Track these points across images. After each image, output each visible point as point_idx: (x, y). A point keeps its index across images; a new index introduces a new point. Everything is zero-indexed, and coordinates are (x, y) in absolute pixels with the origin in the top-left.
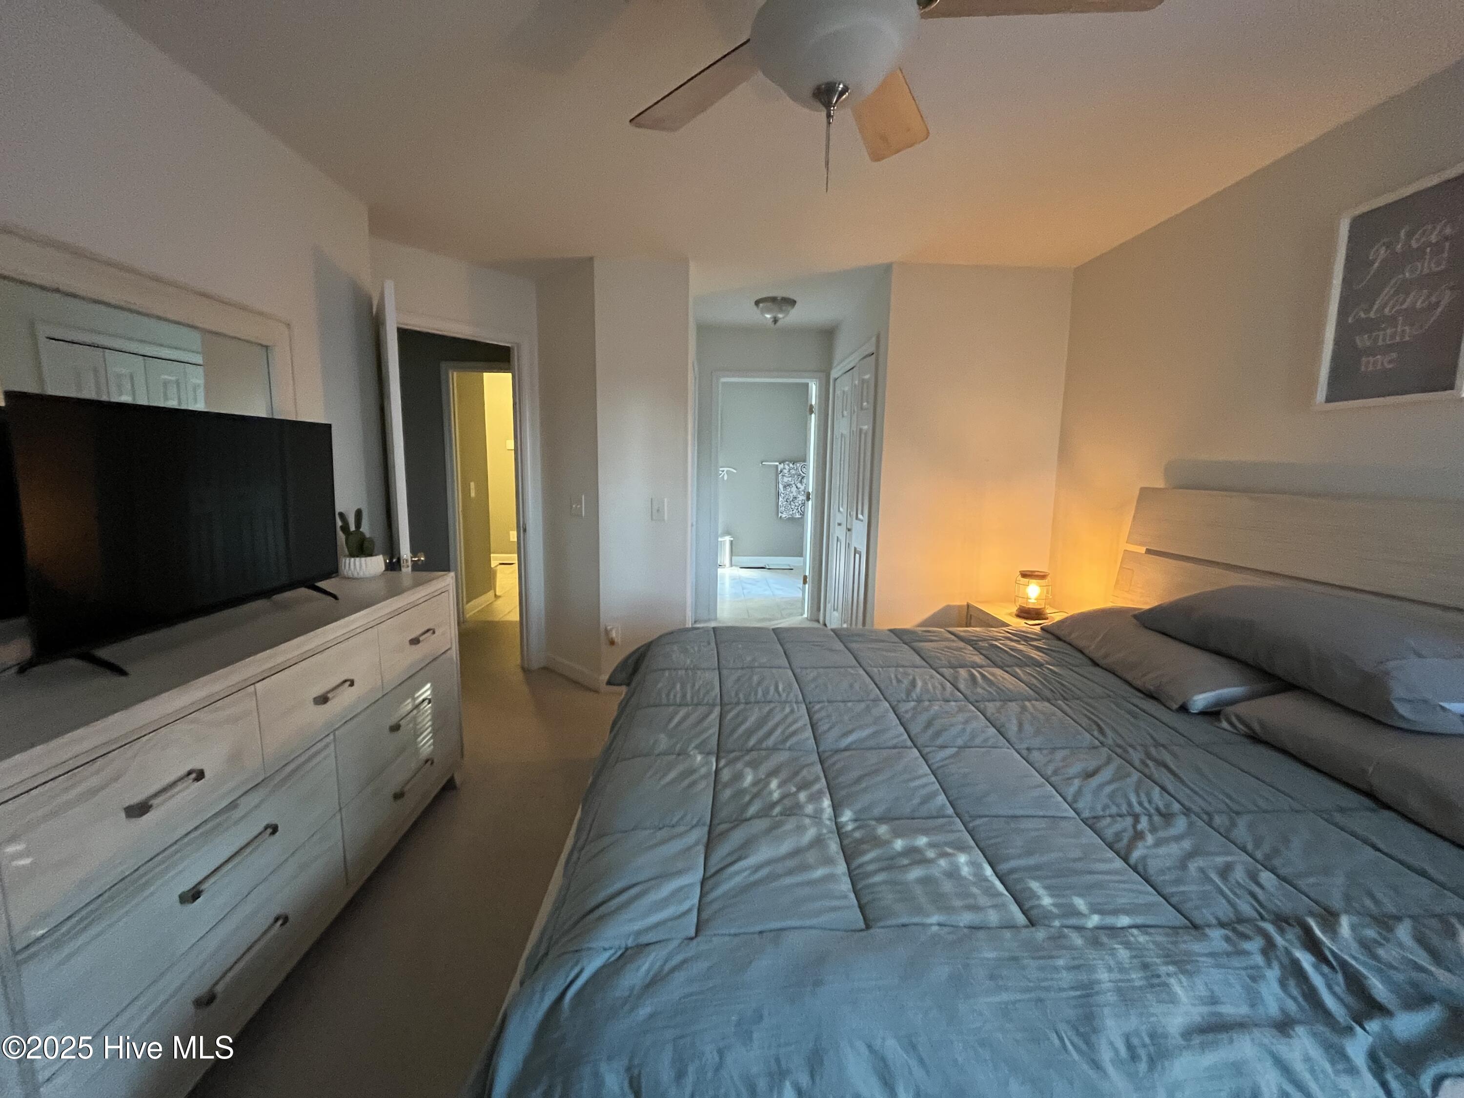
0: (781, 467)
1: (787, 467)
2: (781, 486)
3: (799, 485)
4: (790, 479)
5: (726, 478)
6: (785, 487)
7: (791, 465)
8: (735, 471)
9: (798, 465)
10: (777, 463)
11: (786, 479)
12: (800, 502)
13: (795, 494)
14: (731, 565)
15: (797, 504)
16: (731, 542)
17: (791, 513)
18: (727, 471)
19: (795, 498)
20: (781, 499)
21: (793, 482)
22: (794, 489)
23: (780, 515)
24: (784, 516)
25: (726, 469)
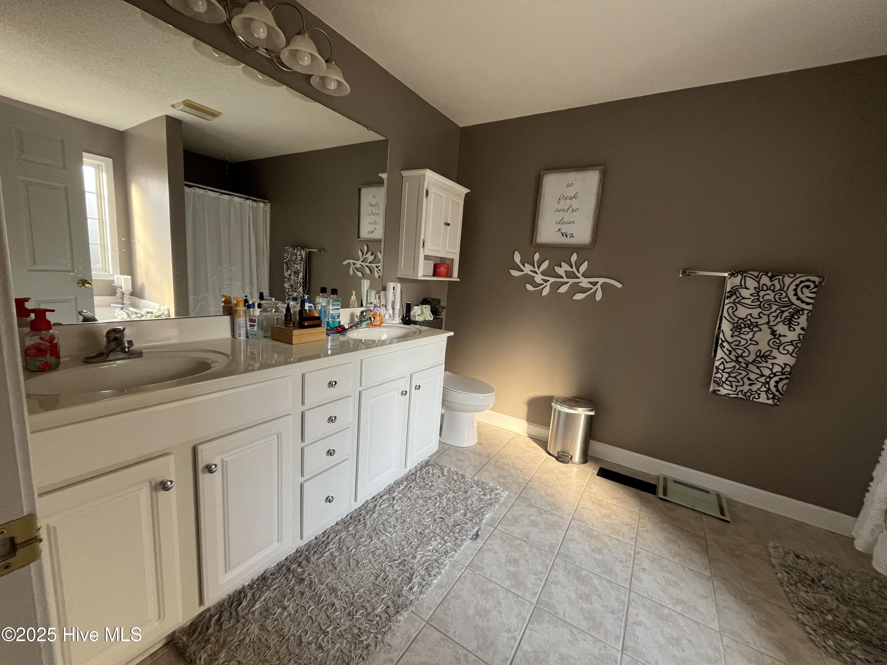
0: (732, 283)
1: (751, 283)
2: (726, 326)
3: (781, 329)
4: (755, 312)
5: (599, 296)
6: (737, 328)
7: (765, 280)
8: (619, 285)
9: (787, 280)
10: (726, 275)
11: (742, 312)
12: (777, 369)
13: (764, 348)
14: (586, 457)
15: (767, 372)
16: (590, 420)
17: (746, 388)
18: (604, 285)
19: (764, 357)
20: (720, 354)
21: (765, 319)
22: (764, 336)
23: (713, 386)
24: (723, 392)
25: (601, 281)
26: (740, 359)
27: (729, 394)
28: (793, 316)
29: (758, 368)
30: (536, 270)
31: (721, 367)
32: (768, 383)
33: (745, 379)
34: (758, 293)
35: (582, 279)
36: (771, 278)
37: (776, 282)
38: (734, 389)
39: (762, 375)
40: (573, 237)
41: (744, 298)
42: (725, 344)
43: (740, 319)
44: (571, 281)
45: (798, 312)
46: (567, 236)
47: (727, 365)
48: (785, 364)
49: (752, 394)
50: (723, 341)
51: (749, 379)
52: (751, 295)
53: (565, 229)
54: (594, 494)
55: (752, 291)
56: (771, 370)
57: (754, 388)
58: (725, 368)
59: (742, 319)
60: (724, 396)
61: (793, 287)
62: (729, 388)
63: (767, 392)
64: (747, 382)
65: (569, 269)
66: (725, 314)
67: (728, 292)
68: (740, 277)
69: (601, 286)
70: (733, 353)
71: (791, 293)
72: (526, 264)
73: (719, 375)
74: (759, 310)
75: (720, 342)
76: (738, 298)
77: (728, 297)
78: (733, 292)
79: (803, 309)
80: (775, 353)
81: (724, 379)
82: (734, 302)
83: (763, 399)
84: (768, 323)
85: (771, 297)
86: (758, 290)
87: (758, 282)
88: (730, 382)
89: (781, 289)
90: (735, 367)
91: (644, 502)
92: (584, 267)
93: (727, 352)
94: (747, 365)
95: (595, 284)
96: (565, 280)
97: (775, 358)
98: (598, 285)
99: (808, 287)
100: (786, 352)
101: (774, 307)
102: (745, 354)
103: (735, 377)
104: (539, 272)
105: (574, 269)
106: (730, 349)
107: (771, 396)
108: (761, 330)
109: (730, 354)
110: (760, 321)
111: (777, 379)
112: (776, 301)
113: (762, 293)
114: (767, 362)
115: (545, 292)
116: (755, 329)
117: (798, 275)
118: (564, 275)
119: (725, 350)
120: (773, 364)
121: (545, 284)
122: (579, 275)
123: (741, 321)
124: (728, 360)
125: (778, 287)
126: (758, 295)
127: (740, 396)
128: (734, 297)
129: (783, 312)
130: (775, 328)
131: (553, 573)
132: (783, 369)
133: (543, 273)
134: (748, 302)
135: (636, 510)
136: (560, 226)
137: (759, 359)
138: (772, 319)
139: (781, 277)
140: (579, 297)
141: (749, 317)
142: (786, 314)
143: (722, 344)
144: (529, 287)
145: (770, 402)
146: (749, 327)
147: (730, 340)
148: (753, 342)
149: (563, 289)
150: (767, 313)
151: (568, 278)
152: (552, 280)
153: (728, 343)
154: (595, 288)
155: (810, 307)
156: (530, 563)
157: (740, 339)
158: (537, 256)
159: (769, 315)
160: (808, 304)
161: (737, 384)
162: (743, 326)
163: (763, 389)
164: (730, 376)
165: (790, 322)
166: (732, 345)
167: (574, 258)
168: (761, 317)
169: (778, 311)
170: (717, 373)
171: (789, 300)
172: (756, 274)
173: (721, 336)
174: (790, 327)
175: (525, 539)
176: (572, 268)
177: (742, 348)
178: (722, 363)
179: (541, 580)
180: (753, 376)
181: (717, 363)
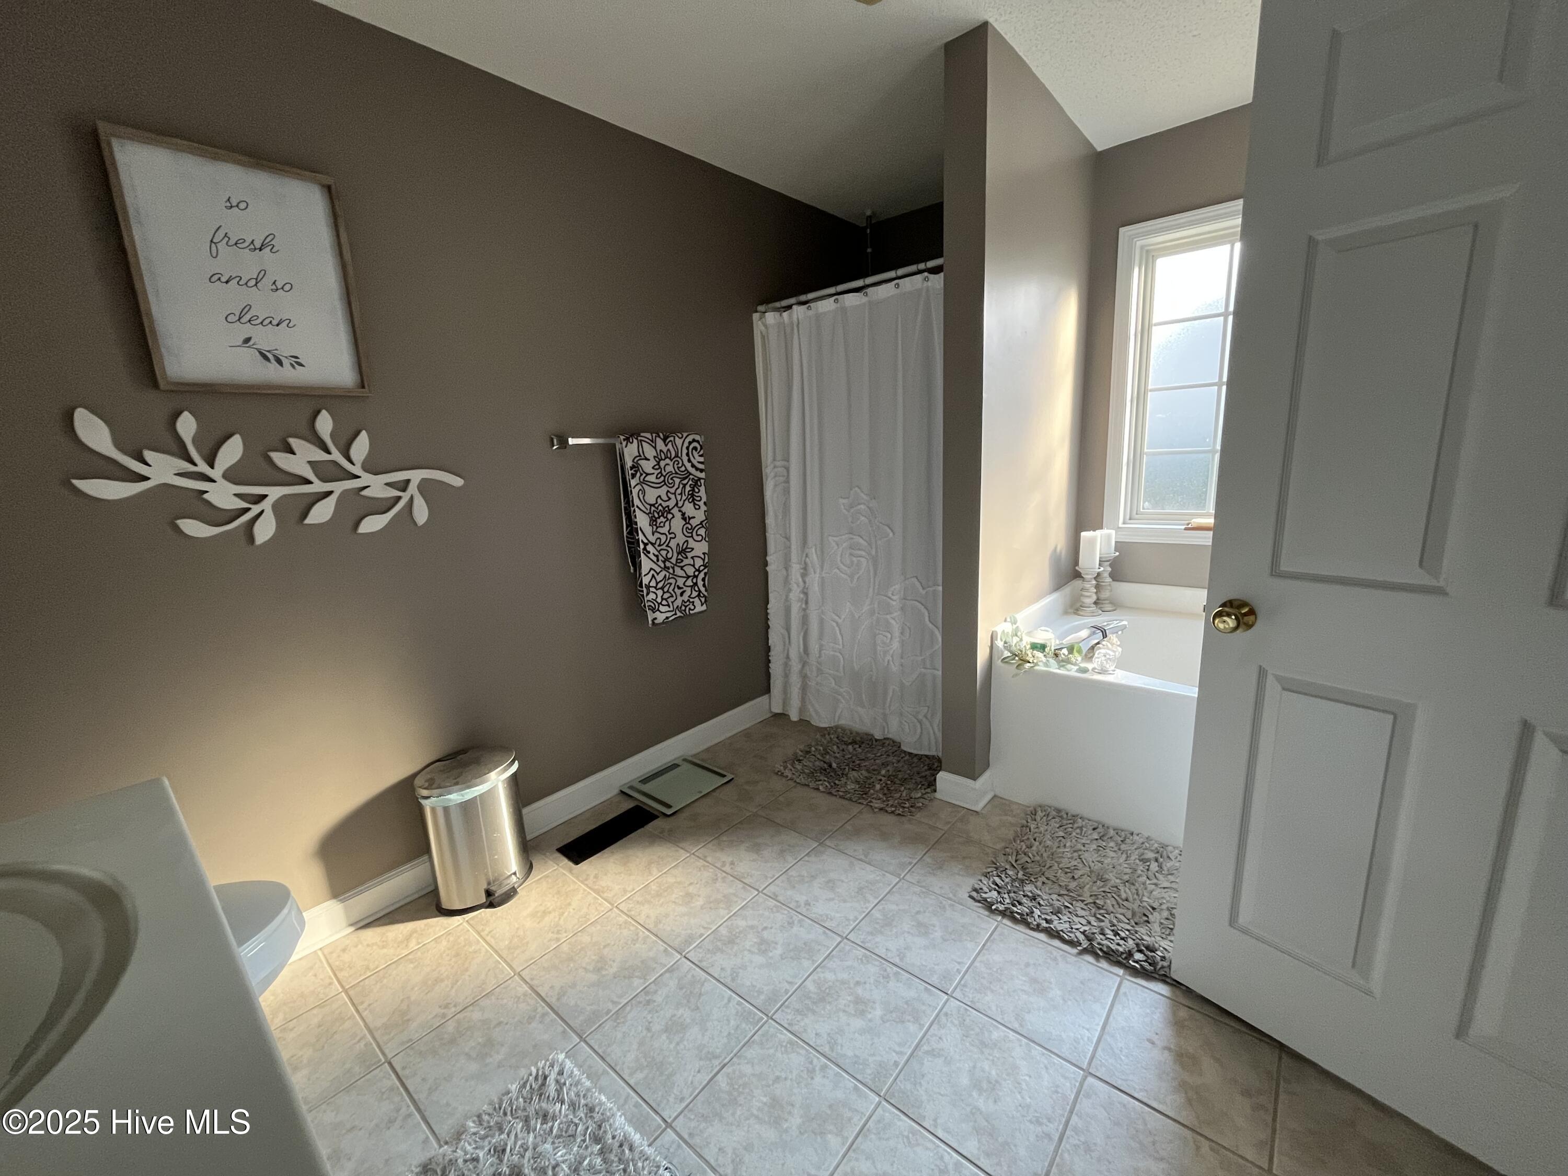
0: (630, 453)
1: (649, 452)
2: (642, 520)
3: (689, 509)
4: (663, 493)
5: (421, 514)
6: (653, 521)
7: (660, 444)
8: (458, 482)
9: (678, 442)
11: (651, 495)
12: (699, 563)
13: (681, 539)
14: (530, 854)
15: (691, 571)
16: (515, 785)
17: (679, 602)
18: (425, 487)
19: (683, 551)
20: (646, 564)
21: (673, 500)
22: (677, 523)
23: (651, 616)
24: (660, 617)
25: (416, 476)
26: (668, 564)
27: (667, 618)
28: (693, 490)
29: (682, 568)
30: (203, 467)
31: (653, 583)
32: (696, 584)
33: (676, 590)
34: (658, 464)
35: (366, 479)
36: (664, 440)
37: (670, 446)
38: (671, 609)
39: (688, 577)
40: (301, 365)
41: (647, 474)
42: (649, 548)
43: (651, 505)
44: (339, 487)
45: (697, 482)
46: (280, 362)
47: (659, 578)
48: (704, 554)
49: (686, 607)
50: (645, 545)
51: (679, 588)
52: (653, 468)
53: (265, 338)
54: (625, 891)
55: (653, 462)
56: (693, 566)
57: (685, 597)
58: (657, 583)
59: (653, 505)
60: (663, 622)
61: (685, 451)
62: (667, 608)
63: (699, 596)
64: (678, 592)
65: (321, 456)
66: (637, 502)
67: (631, 468)
68: (635, 441)
69: (420, 488)
70: (660, 558)
71: (685, 458)
72: (148, 455)
73: (652, 596)
74: (665, 489)
75: (642, 546)
76: (641, 475)
77: (633, 476)
78: (636, 467)
79: (700, 479)
80: (692, 543)
81: (659, 600)
82: (640, 483)
83: (699, 608)
84: (677, 504)
85: (669, 469)
86: (658, 460)
87: (655, 448)
88: (666, 599)
89: (677, 456)
90: (665, 576)
91: (671, 837)
92: (361, 447)
93: (655, 559)
94: (673, 568)
95: (404, 486)
96: (318, 486)
97: (693, 549)
98: (413, 489)
99: (695, 448)
100: (700, 538)
101: (677, 481)
102: (669, 555)
103: (668, 591)
104: (216, 473)
105: (336, 456)
106: (656, 553)
107: (703, 600)
108: (673, 517)
109: (658, 560)
110: (671, 503)
111: (702, 575)
112: (676, 473)
113: (662, 463)
114: (687, 558)
115: (265, 530)
116: (670, 516)
117: (685, 435)
118: (309, 474)
119: (651, 556)
120: (692, 558)
121: (256, 509)
122: (356, 470)
123: (653, 508)
124: (658, 570)
125: (673, 455)
126: (660, 468)
127: (679, 614)
128: (638, 474)
129: (685, 485)
130: (683, 509)
131: (810, 1037)
132: (704, 560)
133: (231, 476)
134: (652, 478)
135: (683, 855)
136: (246, 330)
137: (680, 557)
138: (679, 497)
139: (672, 439)
140: (372, 524)
141: (659, 501)
142: (688, 488)
143: (645, 549)
144: (193, 528)
145: (704, 607)
146: (663, 515)
147: (653, 539)
148: (673, 536)
149: (322, 513)
150: (672, 490)
151: (324, 480)
152: (275, 493)
153: (653, 544)
154: (405, 497)
155: (703, 475)
156: (783, 1075)
157: (659, 536)
158: (187, 426)
159: (675, 494)
160: (701, 471)
161: (672, 599)
162: (656, 515)
163: (695, 594)
164: (664, 593)
165: (692, 498)
166: (656, 546)
167: (325, 424)
168: (670, 499)
169: (681, 486)
170: (648, 594)
171: (686, 469)
172: (648, 435)
173: (641, 537)
174: (695, 504)
175: (716, 1062)
176: (328, 452)
177: (664, 547)
178: (653, 576)
179: (824, 1068)
180: (680, 582)
181: (646, 580)
